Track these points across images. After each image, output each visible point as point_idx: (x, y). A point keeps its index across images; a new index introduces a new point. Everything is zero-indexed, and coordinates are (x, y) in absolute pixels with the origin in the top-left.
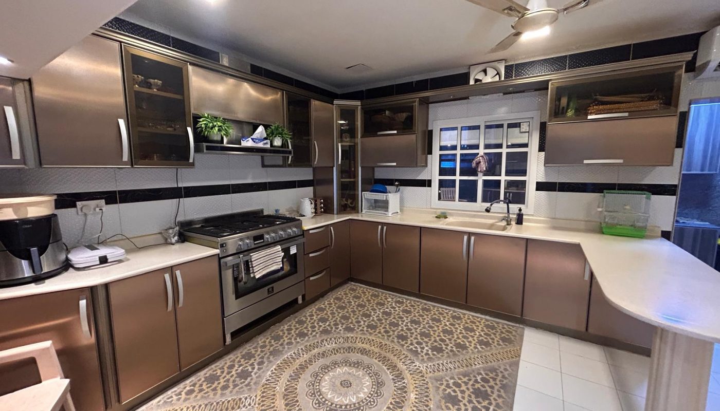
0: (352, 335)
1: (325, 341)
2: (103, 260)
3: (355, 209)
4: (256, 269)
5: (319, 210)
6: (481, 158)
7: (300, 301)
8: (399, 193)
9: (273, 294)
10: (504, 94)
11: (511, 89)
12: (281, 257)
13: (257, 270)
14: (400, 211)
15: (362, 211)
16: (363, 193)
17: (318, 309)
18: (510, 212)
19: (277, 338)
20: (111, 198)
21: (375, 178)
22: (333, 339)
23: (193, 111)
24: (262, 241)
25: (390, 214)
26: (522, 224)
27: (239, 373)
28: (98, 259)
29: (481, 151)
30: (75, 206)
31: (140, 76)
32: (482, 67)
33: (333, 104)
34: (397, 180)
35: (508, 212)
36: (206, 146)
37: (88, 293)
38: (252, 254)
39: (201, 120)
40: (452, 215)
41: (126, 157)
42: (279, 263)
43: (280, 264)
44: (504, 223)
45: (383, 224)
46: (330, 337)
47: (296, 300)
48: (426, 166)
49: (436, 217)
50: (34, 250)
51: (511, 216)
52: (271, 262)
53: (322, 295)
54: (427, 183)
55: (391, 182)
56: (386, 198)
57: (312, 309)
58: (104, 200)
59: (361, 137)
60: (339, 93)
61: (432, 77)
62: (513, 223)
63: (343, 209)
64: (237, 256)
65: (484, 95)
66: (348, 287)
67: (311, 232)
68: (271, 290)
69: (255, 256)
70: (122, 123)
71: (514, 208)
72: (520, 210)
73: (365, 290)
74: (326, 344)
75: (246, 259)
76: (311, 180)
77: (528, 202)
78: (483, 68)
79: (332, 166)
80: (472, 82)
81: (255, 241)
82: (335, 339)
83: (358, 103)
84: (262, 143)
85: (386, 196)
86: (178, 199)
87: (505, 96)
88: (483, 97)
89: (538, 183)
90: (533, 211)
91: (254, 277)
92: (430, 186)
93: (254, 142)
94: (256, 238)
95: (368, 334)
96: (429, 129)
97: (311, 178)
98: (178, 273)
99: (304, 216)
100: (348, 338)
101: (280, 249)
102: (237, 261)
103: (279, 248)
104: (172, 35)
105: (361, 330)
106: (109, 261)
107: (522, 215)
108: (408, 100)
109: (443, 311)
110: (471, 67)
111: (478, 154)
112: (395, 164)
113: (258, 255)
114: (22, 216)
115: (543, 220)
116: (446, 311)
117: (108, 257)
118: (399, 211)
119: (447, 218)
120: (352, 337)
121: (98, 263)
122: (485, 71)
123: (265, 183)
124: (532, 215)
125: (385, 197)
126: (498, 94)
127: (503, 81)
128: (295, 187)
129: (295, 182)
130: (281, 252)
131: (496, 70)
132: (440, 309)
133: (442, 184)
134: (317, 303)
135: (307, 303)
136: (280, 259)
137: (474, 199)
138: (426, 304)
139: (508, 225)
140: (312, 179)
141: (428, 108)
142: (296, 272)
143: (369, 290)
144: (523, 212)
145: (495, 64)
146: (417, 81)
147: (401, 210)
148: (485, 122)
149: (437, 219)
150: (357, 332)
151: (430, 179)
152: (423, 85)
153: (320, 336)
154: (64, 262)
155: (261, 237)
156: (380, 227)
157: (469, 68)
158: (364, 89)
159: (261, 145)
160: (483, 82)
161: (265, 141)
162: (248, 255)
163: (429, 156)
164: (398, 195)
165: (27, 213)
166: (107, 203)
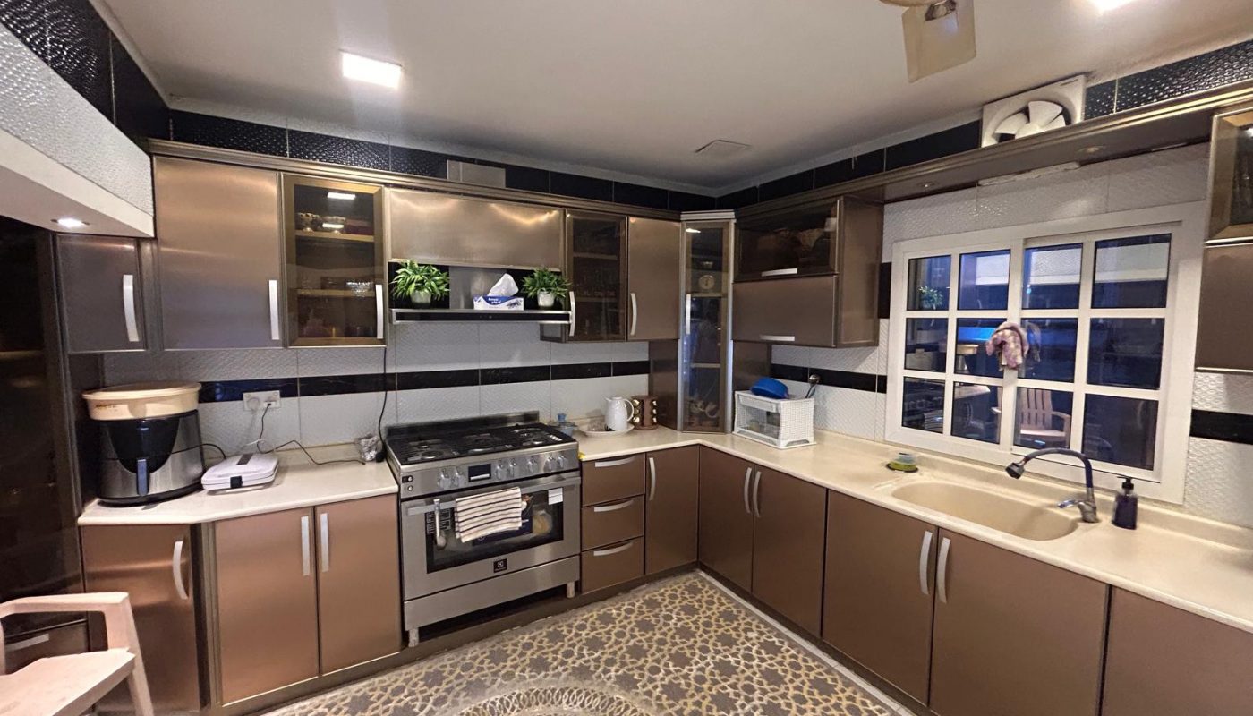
0: (623, 698)
1: (566, 693)
2: (236, 483)
3: (718, 424)
4: (462, 526)
5: (647, 422)
6: (1008, 332)
7: (571, 592)
8: (812, 400)
9: (506, 571)
10: (1083, 163)
11: (1092, 149)
12: (520, 510)
13: (465, 528)
14: (815, 439)
15: (733, 430)
16: (737, 393)
17: (600, 618)
18: (1095, 483)
19: (497, 657)
20: (289, 388)
21: (773, 362)
22: (583, 694)
23: (390, 258)
24: (488, 475)
25: (782, 444)
26: (1133, 527)
27: (401, 708)
28: (229, 481)
29: (1014, 312)
30: (241, 399)
31: (310, 214)
32: (1018, 102)
33: (679, 221)
34: (815, 371)
35: (1089, 484)
36: (397, 314)
37: (187, 533)
38: (457, 500)
39: (399, 272)
40: (932, 465)
41: (276, 335)
42: (515, 520)
43: (517, 522)
44: (1073, 514)
45: (757, 466)
46: (581, 688)
47: (564, 588)
48: (875, 343)
49: (888, 466)
50: (142, 462)
51: (1098, 495)
52: (498, 516)
53: (627, 588)
54: (876, 384)
55: (801, 374)
56: (777, 409)
57: (591, 614)
58: (278, 392)
59: (736, 281)
60: (716, 196)
61: (890, 144)
62: (1106, 518)
63: (695, 423)
64: (428, 499)
65: (1021, 172)
66: (689, 579)
67: (598, 465)
68: (500, 564)
69: (462, 503)
70: (273, 285)
71: (1110, 474)
72: (1128, 485)
73: (716, 596)
74: (564, 701)
75: (446, 506)
76: (646, 362)
77: (1161, 464)
78: (1021, 106)
79: (674, 337)
80: (987, 141)
81: (470, 475)
82: (587, 694)
83: (730, 215)
84: (506, 303)
85: (777, 404)
86: (384, 393)
87: (1086, 168)
88: (1018, 178)
89: (1196, 414)
90: (1181, 494)
91: (460, 539)
92: (883, 389)
93: (490, 302)
94: (473, 471)
95: (655, 707)
96: (885, 261)
97: (645, 358)
98: (323, 518)
99: (610, 430)
100: (612, 700)
101: (519, 495)
102: (430, 508)
103: (517, 491)
104: (392, 144)
105: (646, 693)
106: (244, 484)
107: (1135, 500)
108: (823, 202)
109: (864, 704)
110: (987, 109)
111: (1005, 320)
112: (792, 339)
113: (469, 501)
114: (140, 416)
115: (1219, 529)
116: (871, 708)
117: (243, 480)
118: (811, 439)
119: (916, 470)
120: (620, 703)
121: (229, 486)
122: (1025, 112)
123: (547, 368)
124: (1178, 507)
125: (774, 406)
126: (1064, 166)
127: (1081, 126)
128: (609, 375)
129: (608, 365)
130: (520, 500)
131: (1062, 106)
132: (858, 697)
133: (911, 387)
134: (607, 603)
135: (583, 601)
136: (518, 513)
137: (991, 435)
138: (830, 671)
139: (1085, 520)
140: (647, 359)
141: (882, 213)
142: (561, 537)
143: (724, 601)
144: (1137, 491)
145: (1056, 90)
146: (858, 157)
147: (817, 435)
148: (1026, 240)
149: (886, 469)
150: (637, 693)
151: (883, 374)
152: (871, 164)
153: (567, 679)
154: (195, 480)
155: (487, 469)
156: (750, 470)
157: (982, 111)
158: (758, 184)
159: (503, 307)
160: (1017, 137)
161: (514, 301)
162: (453, 499)
163: (883, 321)
164: (811, 403)
165: (145, 411)
166: (283, 396)
